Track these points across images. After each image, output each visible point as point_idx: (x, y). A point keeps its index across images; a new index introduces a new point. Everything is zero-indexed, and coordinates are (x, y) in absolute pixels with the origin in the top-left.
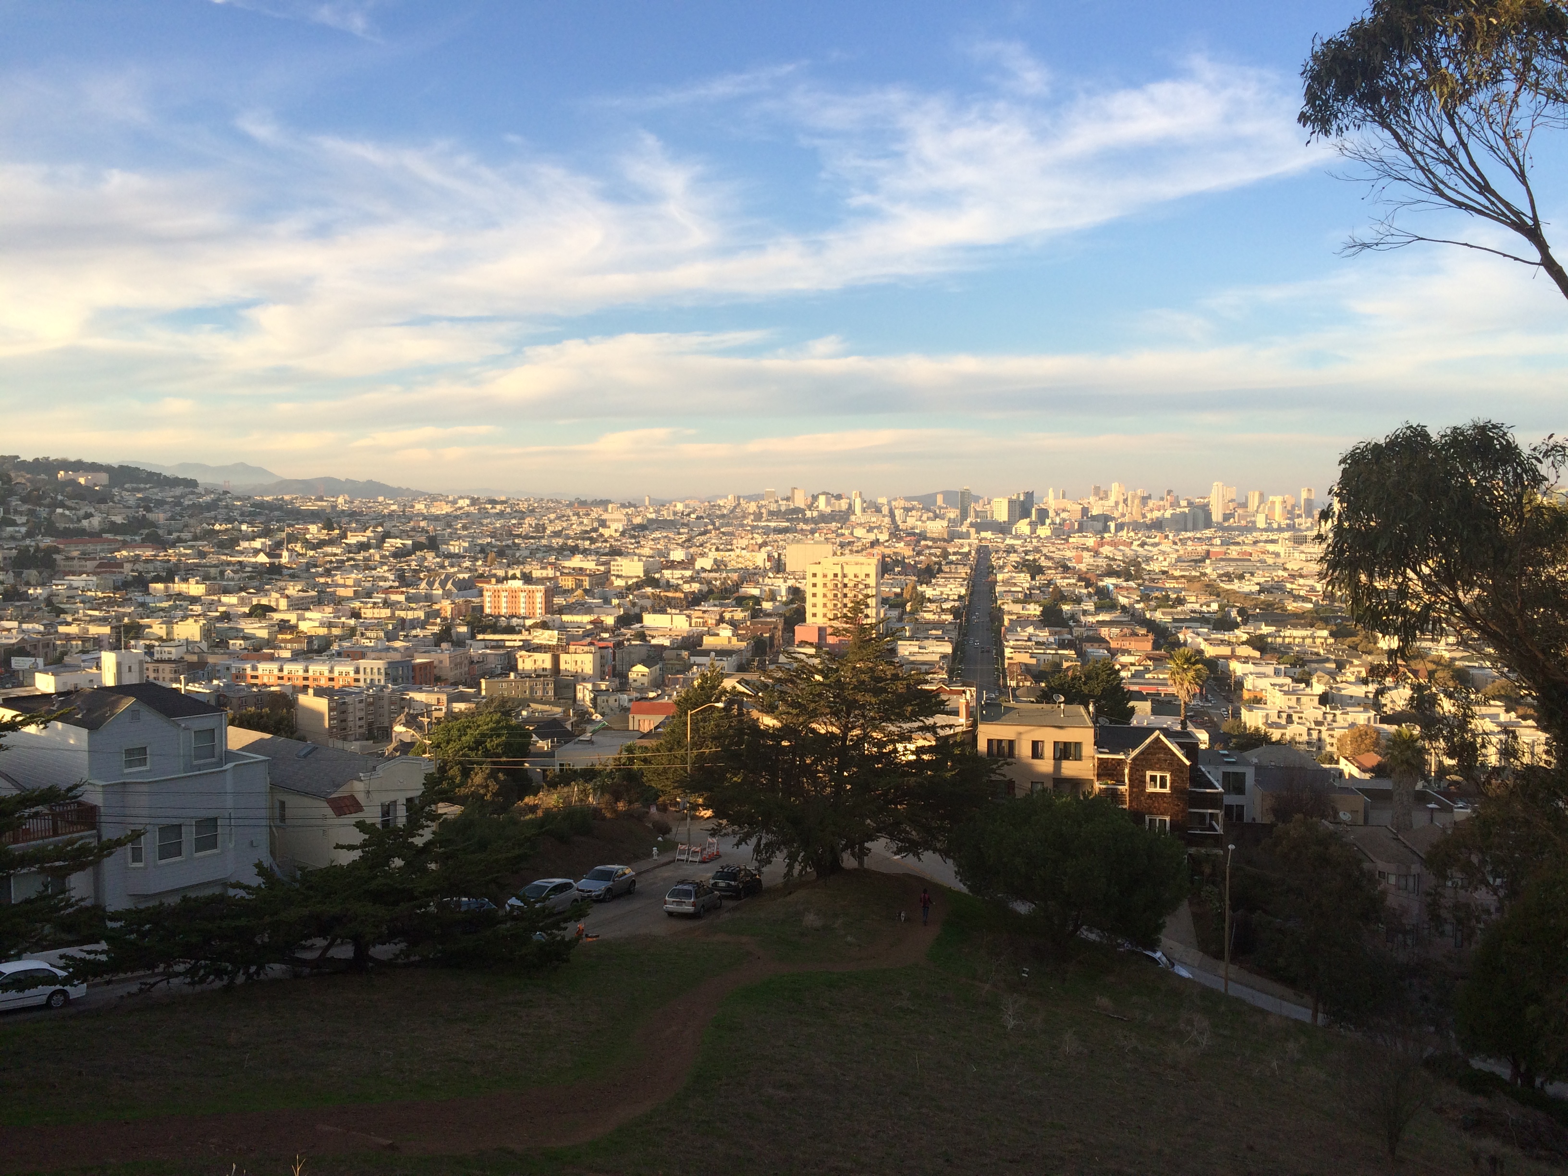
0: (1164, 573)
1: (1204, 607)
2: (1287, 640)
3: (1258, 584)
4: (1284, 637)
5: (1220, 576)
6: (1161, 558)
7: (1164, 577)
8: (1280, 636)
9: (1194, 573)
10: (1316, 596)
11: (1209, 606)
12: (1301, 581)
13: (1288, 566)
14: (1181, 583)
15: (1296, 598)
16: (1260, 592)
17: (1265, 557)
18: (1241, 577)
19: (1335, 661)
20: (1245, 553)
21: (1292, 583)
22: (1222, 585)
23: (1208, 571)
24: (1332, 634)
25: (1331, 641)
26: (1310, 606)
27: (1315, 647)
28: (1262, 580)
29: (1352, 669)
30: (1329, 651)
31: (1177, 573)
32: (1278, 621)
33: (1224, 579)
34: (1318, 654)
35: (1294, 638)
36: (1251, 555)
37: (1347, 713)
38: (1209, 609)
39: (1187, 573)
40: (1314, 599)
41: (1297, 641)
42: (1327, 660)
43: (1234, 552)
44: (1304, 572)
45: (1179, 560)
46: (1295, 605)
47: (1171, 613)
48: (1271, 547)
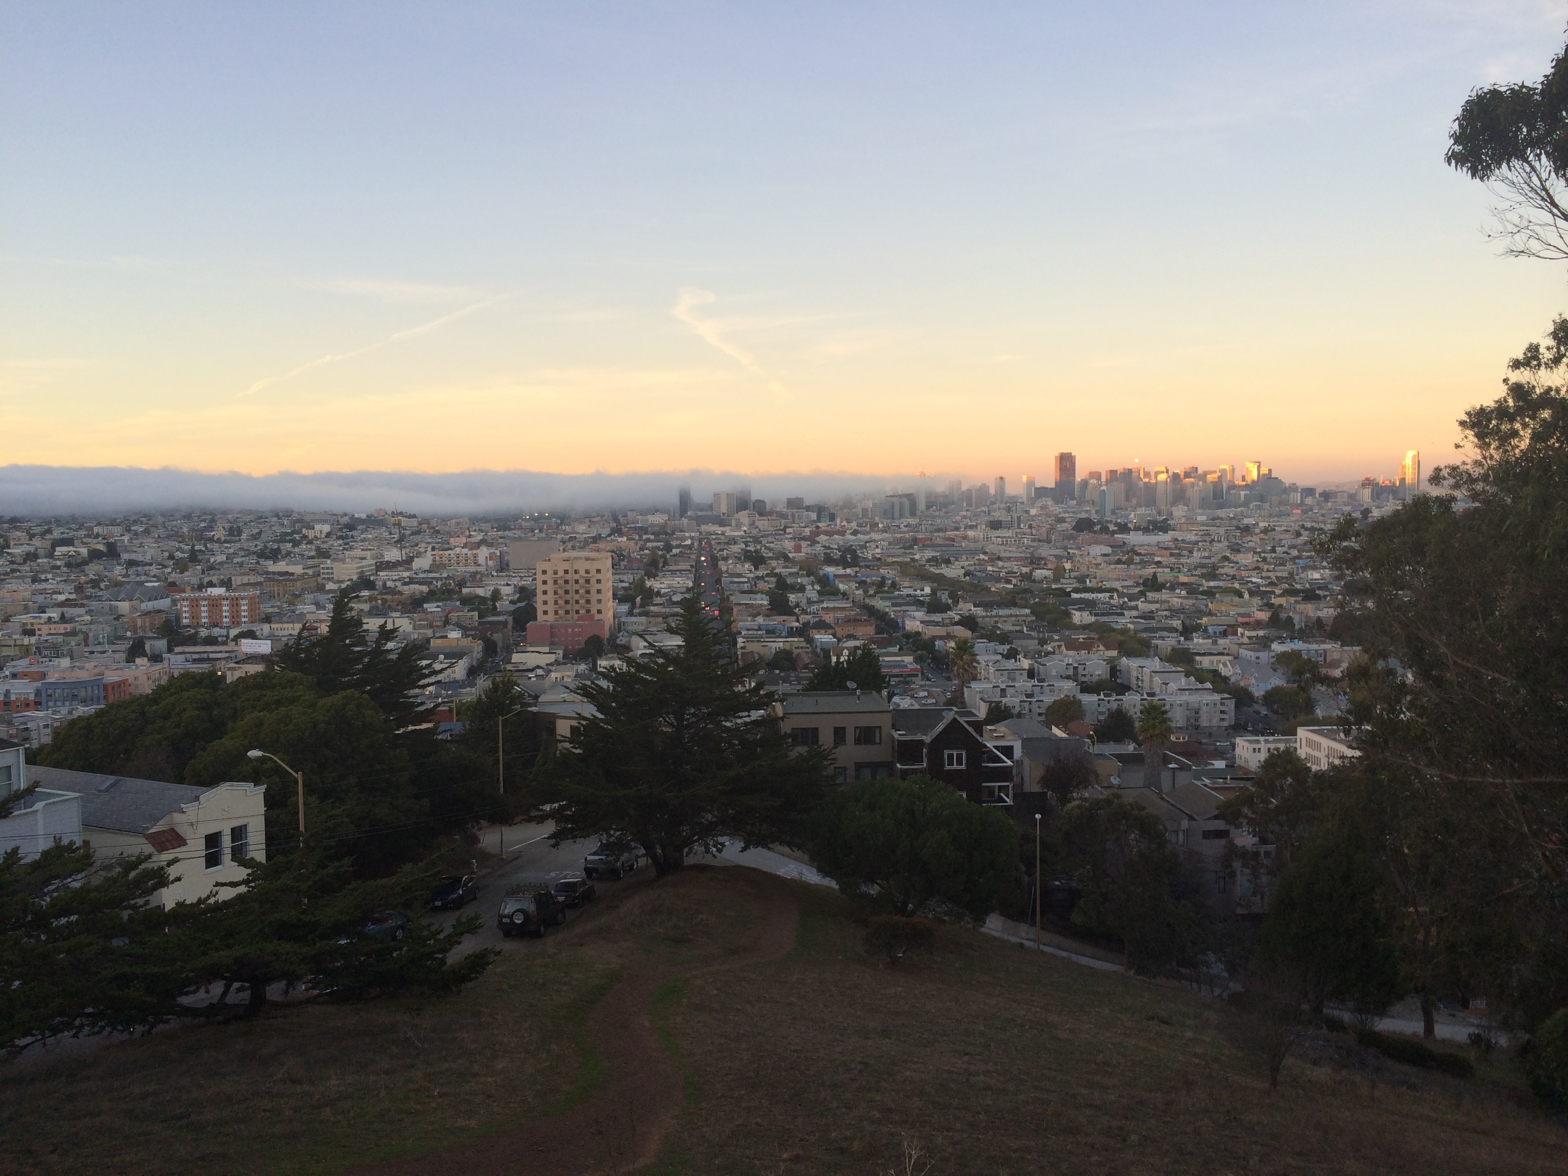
0: (879, 559)
1: (919, 591)
2: (994, 620)
4: (991, 617)
5: (928, 561)
6: (873, 546)
7: (878, 563)
8: (987, 616)
9: (905, 559)
10: (1015, 577)
11: (923, 590)
12: (1000, 563)
13: (987, 550)
14: (894, 569)
15: (998, 580)
16: (965, 575)
17: (966, 542)
18: (948, 562)
19: (1038, 637)
20: (949, 539)
21: (993, 566)
22: (932, 569)
23: (918, 556)
24: (1033, 612)
25: (1032, 619)
26: (1012, 586)
27: (1018, 625)
28: (966, 564)
30: (1030, 628)
31: (890, 560)
32: (987, 602)
33: (932, 563)
34: (1021, 631)
36: (953, 540)
37: (1052, 685)
38: (922, 593)
39: (899, 560)
40: (1013, 580)
42: (1031, 637)
43: (938, 537)
44: (1003, 555)
46: (998, 585)
47: (890, 598)
48: (971, 533)
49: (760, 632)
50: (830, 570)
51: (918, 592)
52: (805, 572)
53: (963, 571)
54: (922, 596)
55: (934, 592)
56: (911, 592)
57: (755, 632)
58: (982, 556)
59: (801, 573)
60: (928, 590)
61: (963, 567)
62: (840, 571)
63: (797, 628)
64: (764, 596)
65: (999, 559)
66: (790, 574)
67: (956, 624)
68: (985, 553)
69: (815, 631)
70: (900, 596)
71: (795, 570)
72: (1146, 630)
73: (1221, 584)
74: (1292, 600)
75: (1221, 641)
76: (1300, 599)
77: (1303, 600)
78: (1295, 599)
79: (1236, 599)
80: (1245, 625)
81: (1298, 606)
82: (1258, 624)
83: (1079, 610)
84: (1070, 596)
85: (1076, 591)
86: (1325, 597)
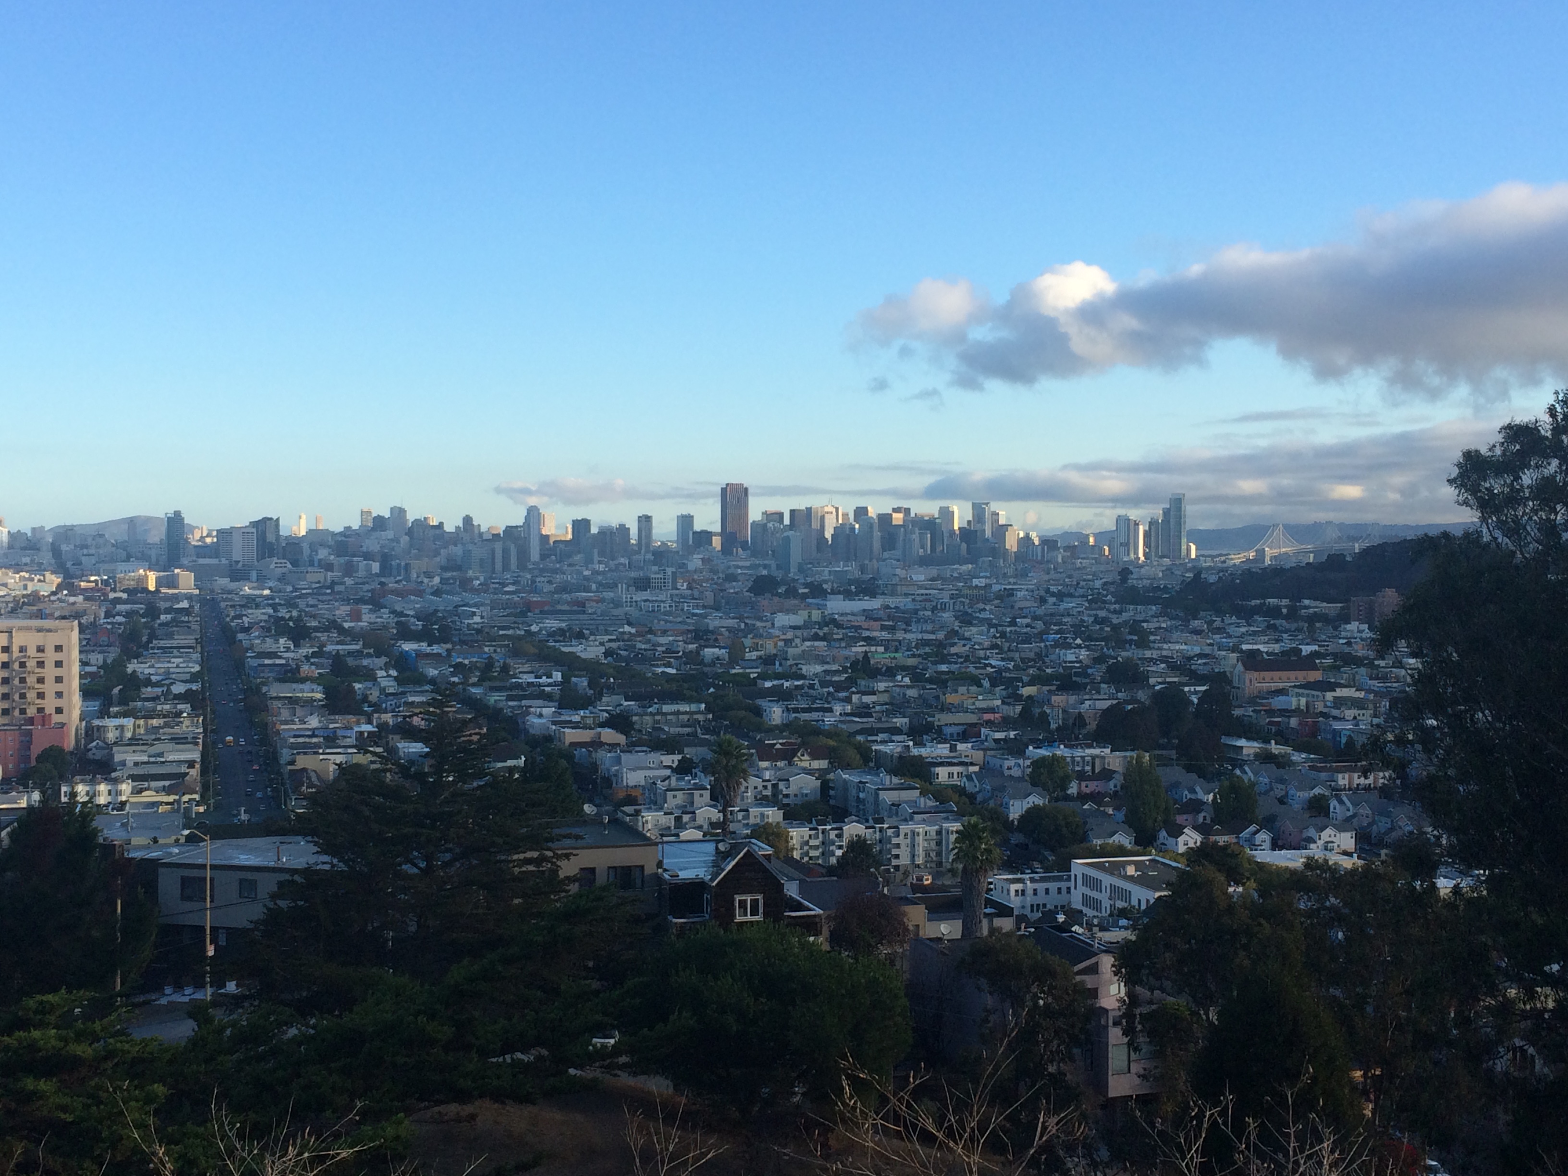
0: (479, 632)
2: (656, 719)
5: (551, 634)
8: (647, 714)
9: (517, 632)
15: (654, 661)
16: (606, 655)
24: (708, 708)
28: (606, 639)
33: (558, 638)
34: (694, 734)
35: (665, 715)
36: (583, 605)
39: (508, 633)
41: (668, 718)
46: (655, 670)
47: (503, 688)
48: (608, 594)
49: (315, 740)
50: (408, 646)
51: (544, 680)
52: (372, 651)
53: (602, 649)
54: (549, 685)
55: (566, 679)
56: (531, 679)
57: (307, 740)
58: (627, 628)
59: (366, 651)
60: (558, 676)
61: (602, 644)
62: (424, 646)
63: (369, 733)
64: (315, 686)
65: (651, 631)
66: (350, 653)
67: (602, 725)
68: (630, 624)
69: (397, 737)
70: (519, 686)
71: (357, 647)
72: (861, 732)
73: (954, 667)
74: (1045, 689)
75: (961, 746)
77: (1057, 690)
78: (1048, 688)
79: (974, 689)
80: (989, 724)
81: (1054, 698)
82: (1006, 723)
83: (772, 703)
84: (755, 684)
85: (763, 677)
86: (1087, 684)
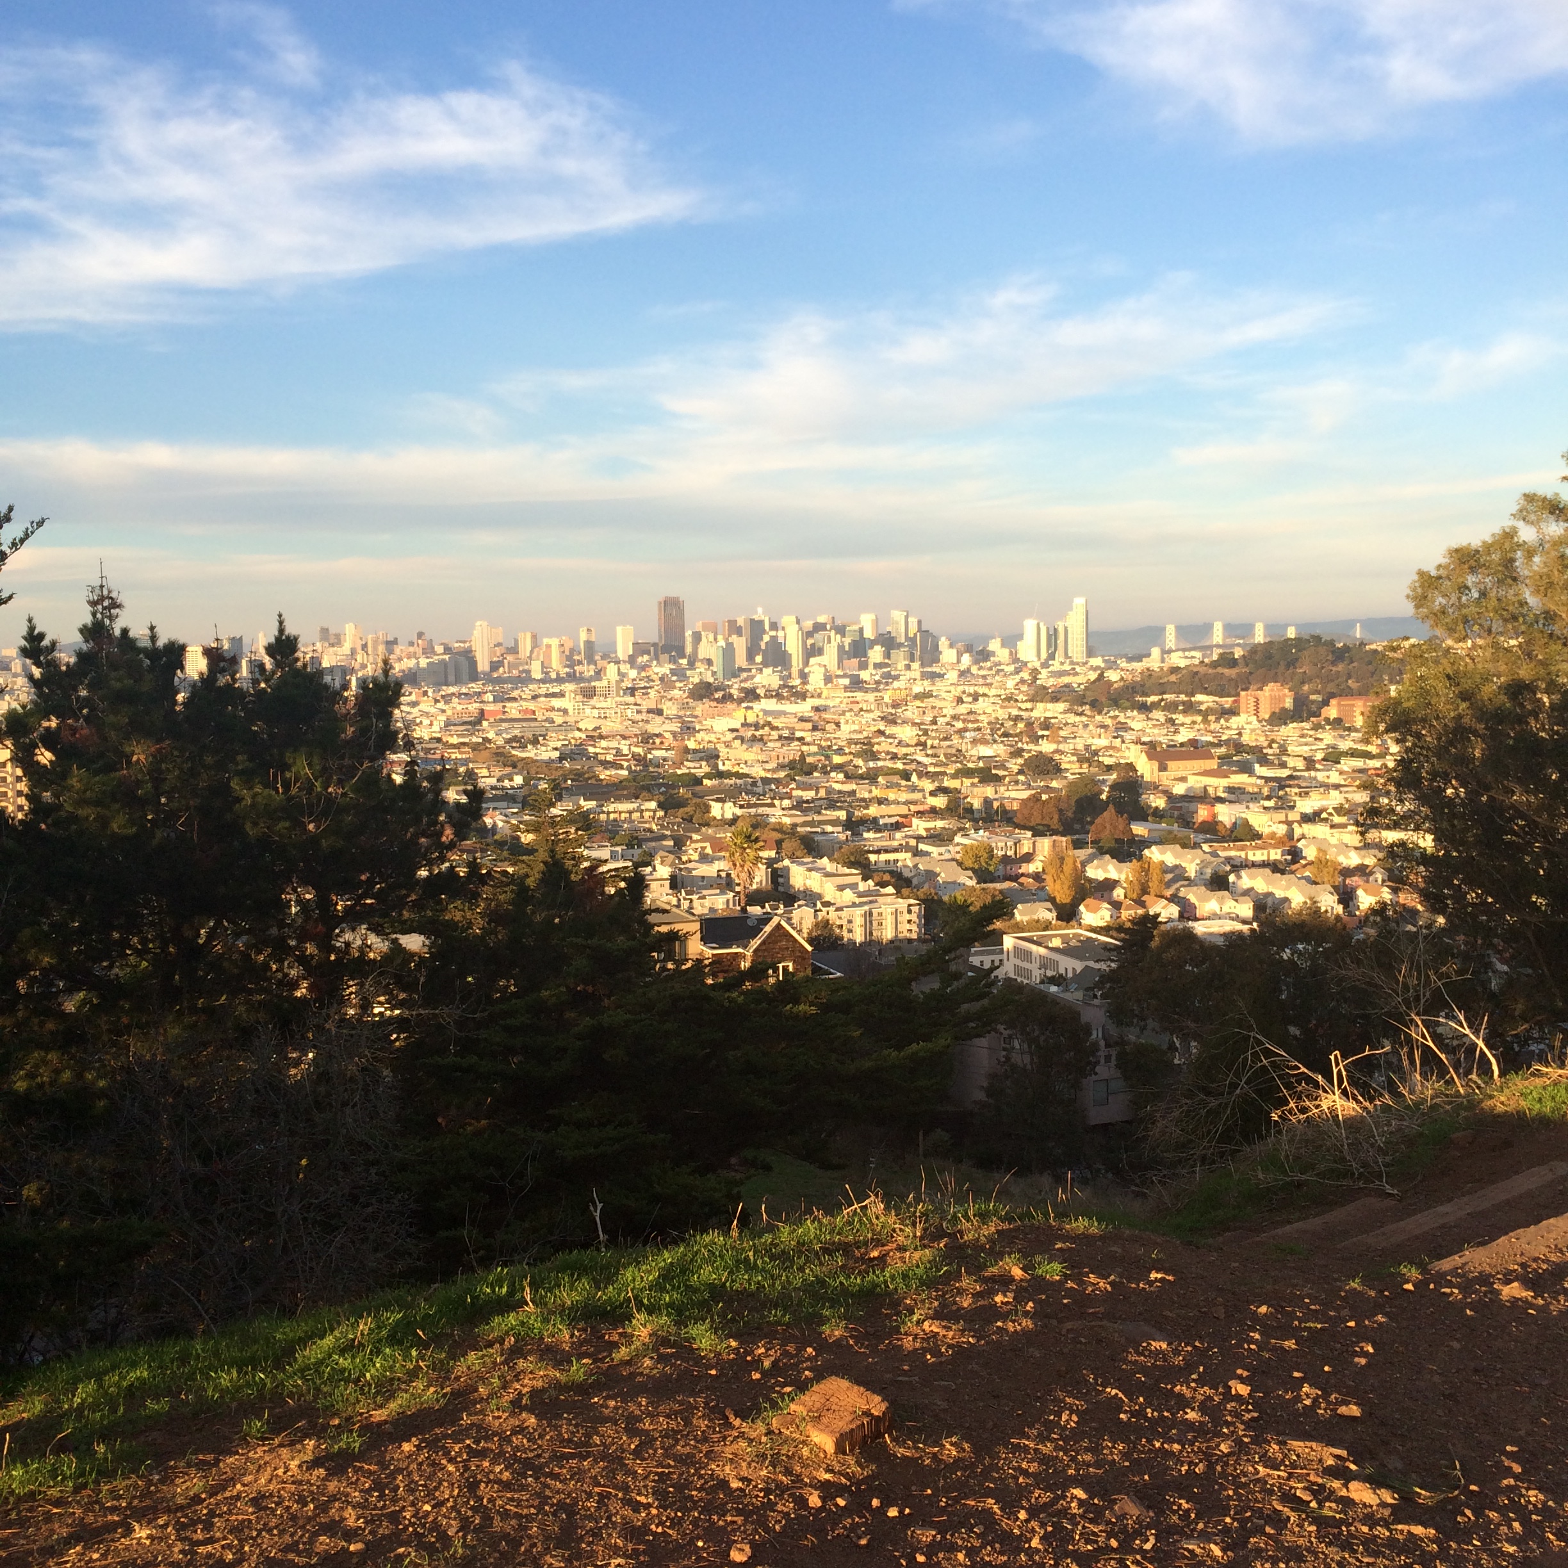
0: (439, 740)
1: (506, 781)
2: (612, 816)
3: (556, 749)
4: (609, 813)
5: (508, 741)
6: (426, 722)
7: (440, 746)
8: (603, 812)
9: (475, 739)
10: (627, 761)
11: (511, 780)
12: (604, 743)
13: (581, 725)
14: (464, 753)
15: (606, 764)
16: (561, 759)
17: (552, 715)
18: (535, 742)
19: (673, 837)
20: (526, 711)
21: (595, 747)
22: (514, 752)
23: (491, 735)
24: (661, 806)
25: (661, 813)
26: (625, 773)
27: (645, 822)
28: (559, 744)
29: (693, 845)
30: (662, 826)
31: (454, 740)
32: (598, 793)
33: (514, 745)
34: (650, 830)
35: (620, 813)
36: (534, 712)
37: (703, 897)
38: (512, 784)
39: (466, 740)
40: (625, 764)
41: (623, 816)
42: (664, 837)
43: (513, 710)
44: (604, 731)
45: (448, 724)
46: (608, 772)
48: (556, 703)
56: (495, 783)
74: (967, 782)
76: (976, 780)
77: (980, 782)
83: (718, 800)
